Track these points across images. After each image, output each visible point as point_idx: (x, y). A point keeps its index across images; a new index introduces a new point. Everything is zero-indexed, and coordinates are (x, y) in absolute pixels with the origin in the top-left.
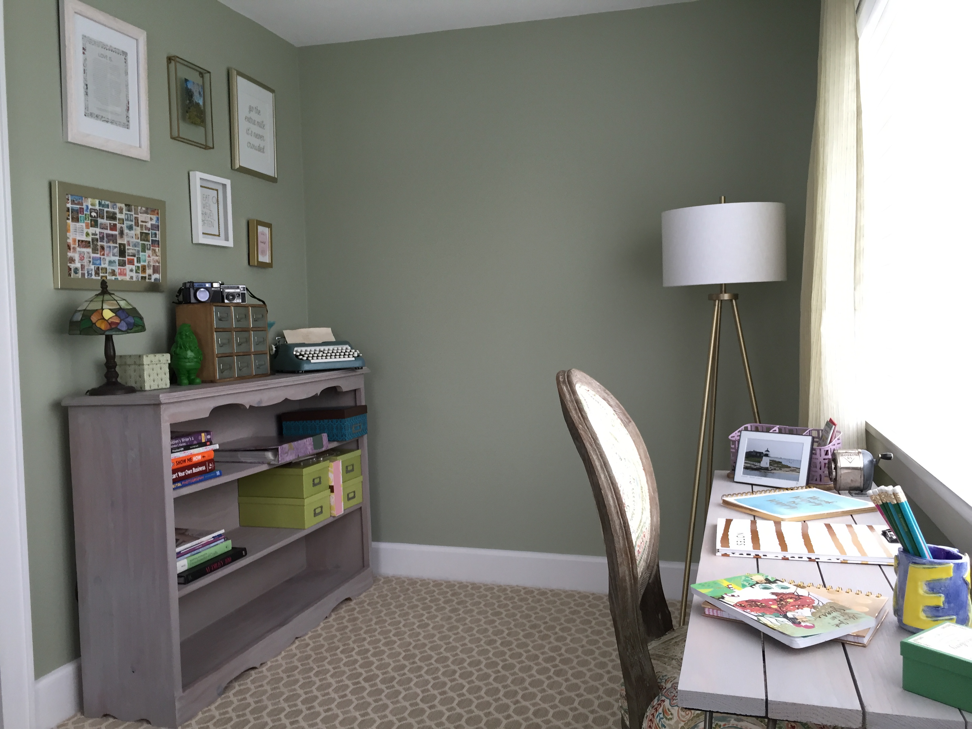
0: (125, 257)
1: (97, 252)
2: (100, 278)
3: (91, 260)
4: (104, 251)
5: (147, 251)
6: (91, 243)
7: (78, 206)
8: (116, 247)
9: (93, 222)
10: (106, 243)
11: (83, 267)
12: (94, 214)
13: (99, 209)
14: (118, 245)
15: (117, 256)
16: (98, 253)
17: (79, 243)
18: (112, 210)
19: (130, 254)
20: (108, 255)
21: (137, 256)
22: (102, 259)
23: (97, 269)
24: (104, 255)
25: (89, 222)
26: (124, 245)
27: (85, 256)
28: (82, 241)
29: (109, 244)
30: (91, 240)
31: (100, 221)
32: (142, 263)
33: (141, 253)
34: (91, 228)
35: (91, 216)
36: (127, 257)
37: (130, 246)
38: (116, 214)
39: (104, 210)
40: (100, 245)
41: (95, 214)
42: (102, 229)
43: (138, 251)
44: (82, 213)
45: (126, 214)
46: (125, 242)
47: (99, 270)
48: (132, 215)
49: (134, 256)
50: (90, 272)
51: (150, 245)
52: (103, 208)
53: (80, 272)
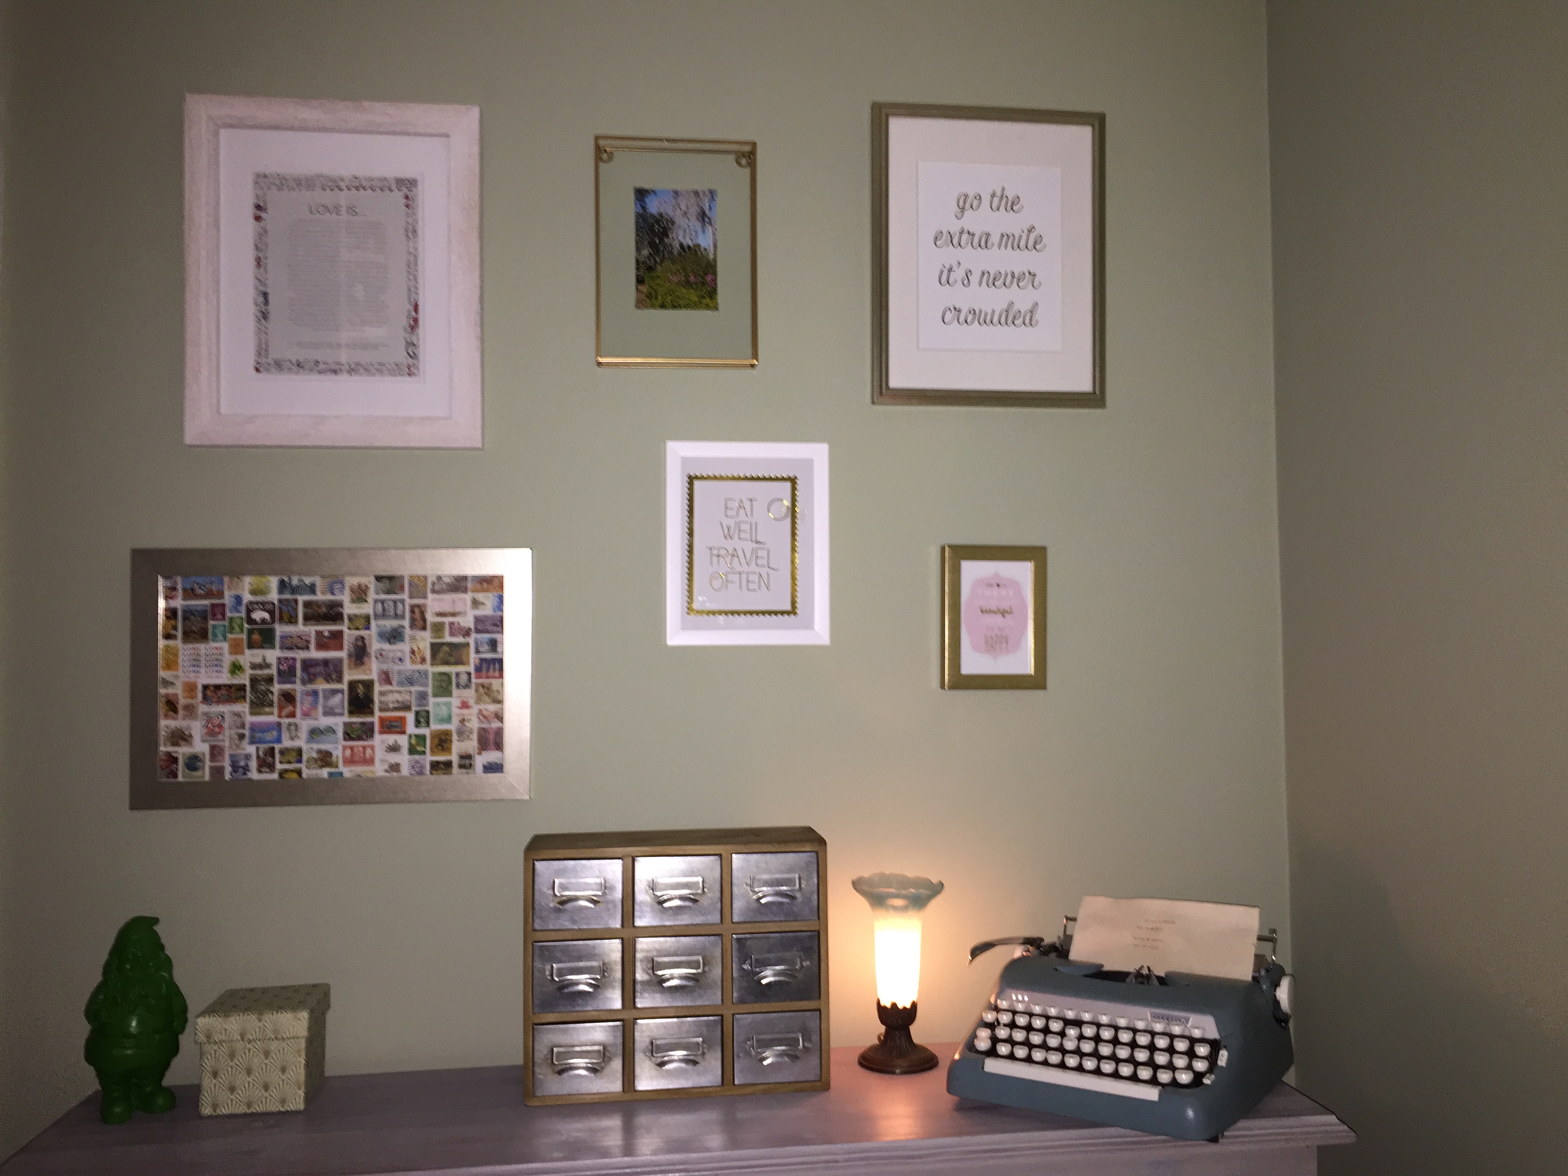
0: (371, 713)
1: (267, 709)
2: (275, 776)
3: (247, 732)
4: (295, 707)
5: (455, 691)
6: (248, 689)
7: (207, 602)
8: (335, 692)
9: (256, 637)
10: (304, 683)
11: (216, 752)
12: (258, 615)
13: (280, 601)
14: (345, 686)
15: (342, 714)
16: (272, 714)
17: (209, 693)
18: (329, 597)
19: (391, 706)
20: (306, 715)
21: (414, 708)
22: (284, 729)
23: (265, 754)
24: (292, 715)
25: (244, 636)
26: (368, 685)
27: (226, 725)
28: (217, 687)
29: (310, 687)
30: (247, 683)
31: (280, 629)
32: (435, 726)
33: (432, 700)
34: (247, 652)
35: (250, 621)
36: (377, 713)
37: (391, 684)
38: (340, 605)
39: (296, 601)
40: (281, 690)
41: (266, 616)
42: (290, 649)
43: (423, 696)
44: (220, 616)
45: (376, 601)
46: (374, 675)
47: (273, 756)
48: (403, 601)
49: (407, 708)
50: (242, 763)
51: (469, 674)
52: (294, 597)
53: (208, 764)
